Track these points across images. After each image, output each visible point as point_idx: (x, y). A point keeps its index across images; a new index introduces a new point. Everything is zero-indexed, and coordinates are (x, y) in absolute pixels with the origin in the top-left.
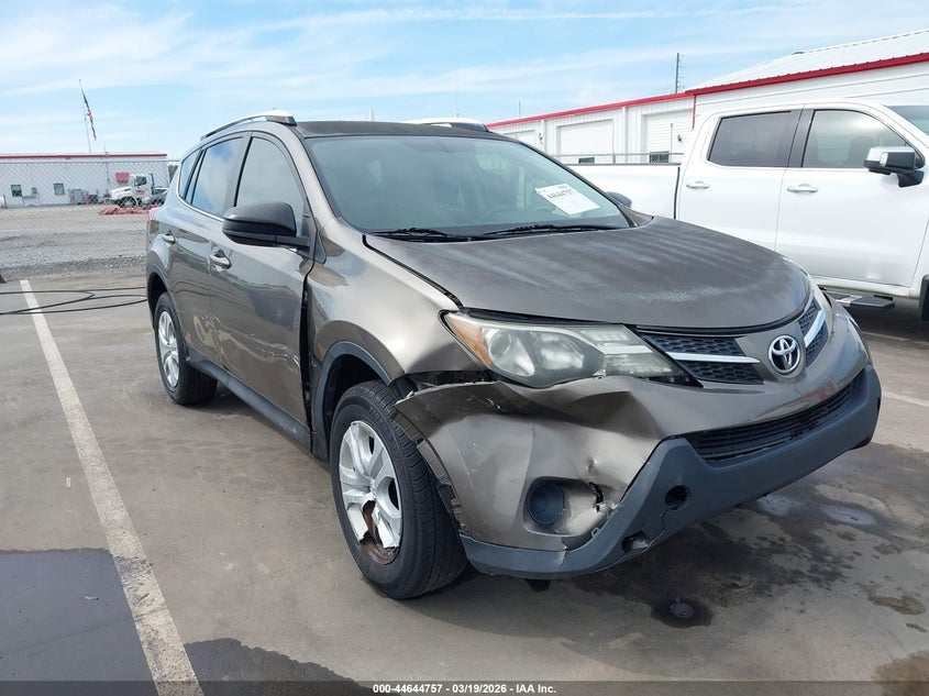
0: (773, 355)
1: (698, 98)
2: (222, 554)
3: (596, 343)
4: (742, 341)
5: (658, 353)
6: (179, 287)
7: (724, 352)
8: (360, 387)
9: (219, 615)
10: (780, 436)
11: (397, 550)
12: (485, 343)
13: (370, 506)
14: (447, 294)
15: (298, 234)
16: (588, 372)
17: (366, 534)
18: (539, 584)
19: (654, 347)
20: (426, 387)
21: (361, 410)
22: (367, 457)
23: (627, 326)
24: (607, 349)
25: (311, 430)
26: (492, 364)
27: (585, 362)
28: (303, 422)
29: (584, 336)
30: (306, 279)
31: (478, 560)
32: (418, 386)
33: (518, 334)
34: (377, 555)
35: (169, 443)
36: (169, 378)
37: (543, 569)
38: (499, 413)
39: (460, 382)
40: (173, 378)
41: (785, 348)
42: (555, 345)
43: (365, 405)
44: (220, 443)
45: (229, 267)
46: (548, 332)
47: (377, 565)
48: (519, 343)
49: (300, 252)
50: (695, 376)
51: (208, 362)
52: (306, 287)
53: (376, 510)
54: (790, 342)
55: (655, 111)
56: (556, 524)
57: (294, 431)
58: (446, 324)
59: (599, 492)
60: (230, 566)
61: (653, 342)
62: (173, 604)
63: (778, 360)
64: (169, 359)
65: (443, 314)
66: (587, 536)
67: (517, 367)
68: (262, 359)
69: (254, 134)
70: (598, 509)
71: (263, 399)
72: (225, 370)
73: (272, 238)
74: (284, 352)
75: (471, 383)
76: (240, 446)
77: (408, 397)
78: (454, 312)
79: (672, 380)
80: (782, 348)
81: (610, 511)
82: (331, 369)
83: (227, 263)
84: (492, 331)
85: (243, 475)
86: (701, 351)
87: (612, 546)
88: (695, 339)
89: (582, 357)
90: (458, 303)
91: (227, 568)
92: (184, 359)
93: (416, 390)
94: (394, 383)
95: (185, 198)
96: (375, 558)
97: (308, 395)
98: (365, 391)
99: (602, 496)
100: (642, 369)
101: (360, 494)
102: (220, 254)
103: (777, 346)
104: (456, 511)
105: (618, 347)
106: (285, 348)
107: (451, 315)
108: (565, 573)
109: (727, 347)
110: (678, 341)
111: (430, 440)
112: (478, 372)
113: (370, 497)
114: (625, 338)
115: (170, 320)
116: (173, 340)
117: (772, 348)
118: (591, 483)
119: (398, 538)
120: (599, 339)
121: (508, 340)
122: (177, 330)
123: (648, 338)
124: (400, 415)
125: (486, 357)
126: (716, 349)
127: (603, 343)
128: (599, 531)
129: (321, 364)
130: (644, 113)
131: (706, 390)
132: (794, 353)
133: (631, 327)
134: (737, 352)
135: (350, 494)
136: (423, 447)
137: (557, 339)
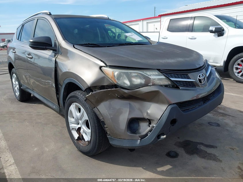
0: (199, 79)
1: (162, 17)
2: (33, 145)
3: (149, 75)
4: (190, 75)
5: (167, 78)
6: (18, 67)
7: (185, 78)
8: (75, 92)
9: (32, 165)
10: (200, 103)
11: (89, 142)
12: (114, 76)
13: (79, 129)
14: (102, 61)
15: (53, 46)
16: (146, 85)
17: (78, 137)
18: (132, 150)
19: (166, 76)
20: (96, 91)
21: (75, 99)
22: (78, 114)
23: (158, 70)
24: (152, 77)
25: (60, 107)
26: (117, 83)
27: (145, 82)
28: (57, 104)
29: (145, 73)
30: (56, 59)
31: (113, 143)
32: (93, 91)
33: (124, 73)
34: (82, 143)
35: (16, 112)
36: (16, 94)
37: (134, 145)
38: (119, 98)
39: (107, 89)
40: (18, 94)
41: (202, 77)
42: (136, 77)
43: (77, 98)
44: (33, 112)
45: (32, 58)
46: (134, 73)
47: (82, 147)
48: (125, 76)
49: (54, 52)
50: (178, 85)
51: (27, 88)
52: (56, 62)
53: (82, 130)
54: (203, 75)
55: (150, 21)
56: (137, 131)
57: (54, 107)
58: (102, 71)
59: (150, 121)
60: (36, 149)
61: (166, 75)
62: (17, 162)
63: (200, 80)
64: (16, 88)
65: (101, 67)
66: (146, 135)
67: (124, 83)
68: (44, 86)
69: (39, 18)
70: (149, 126)
71: (45, 98)
72: (33, 90)
73: (44, 47)
74: (50, 83)
75: (110, 89)
76: (38, 113)
77: (90, 94)
78: (104, 67)
79: (171, 86)
80: (201, 77)
81: (154, 127)
82: (65, 87)
83: (31, 57)
84: (117, 72)
85: (40, 121)
86: (179, 78)
87: (154, 138)
88: (177, 74)
89: (144, 80)
90: (105, 64)
91: (34, 150)
92: (21, 87)
93: (93, 92)
94: (86, 90)
95: (18, 39)
96: (81, 144)
97: (58, 96)
98: (77, 93)
99: (151, 123)
100: (162, 83)
101: (76, 125)
102: (29, 54)
103: (200, 76)
104: (106, 129)
105: (155, 77)
106: (50, 82)
107: (103, 68)
108: (140, 146)
109: (186, 77)
110: (172, 75)
111: (98, 107)
112: (112, 85)
113: (79, 126)
114: (157, 73)
115: (15, 76)
116: (17, 83)
117: (198, 77)
118: (147, 119)
119: (90, 138)
120: (149, 74)
121: (121, 75)
122: (18, 79)
123: (164, 74)
124: (87, 100)
125: (115, 80)
126: (183, 77)
127: (150, 75)
128: (150, 133)
129: (62, 86)
130: (147, 22)
131: (181, 90)
132: (204, 78)
133: (159, 70)
134: (189, 78)
135: (72, 126)
136: (95, 110)
137: (136, 74)
